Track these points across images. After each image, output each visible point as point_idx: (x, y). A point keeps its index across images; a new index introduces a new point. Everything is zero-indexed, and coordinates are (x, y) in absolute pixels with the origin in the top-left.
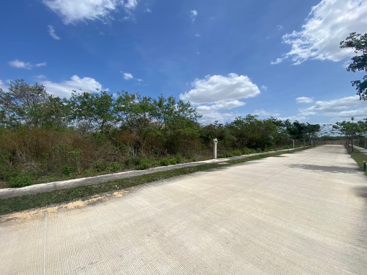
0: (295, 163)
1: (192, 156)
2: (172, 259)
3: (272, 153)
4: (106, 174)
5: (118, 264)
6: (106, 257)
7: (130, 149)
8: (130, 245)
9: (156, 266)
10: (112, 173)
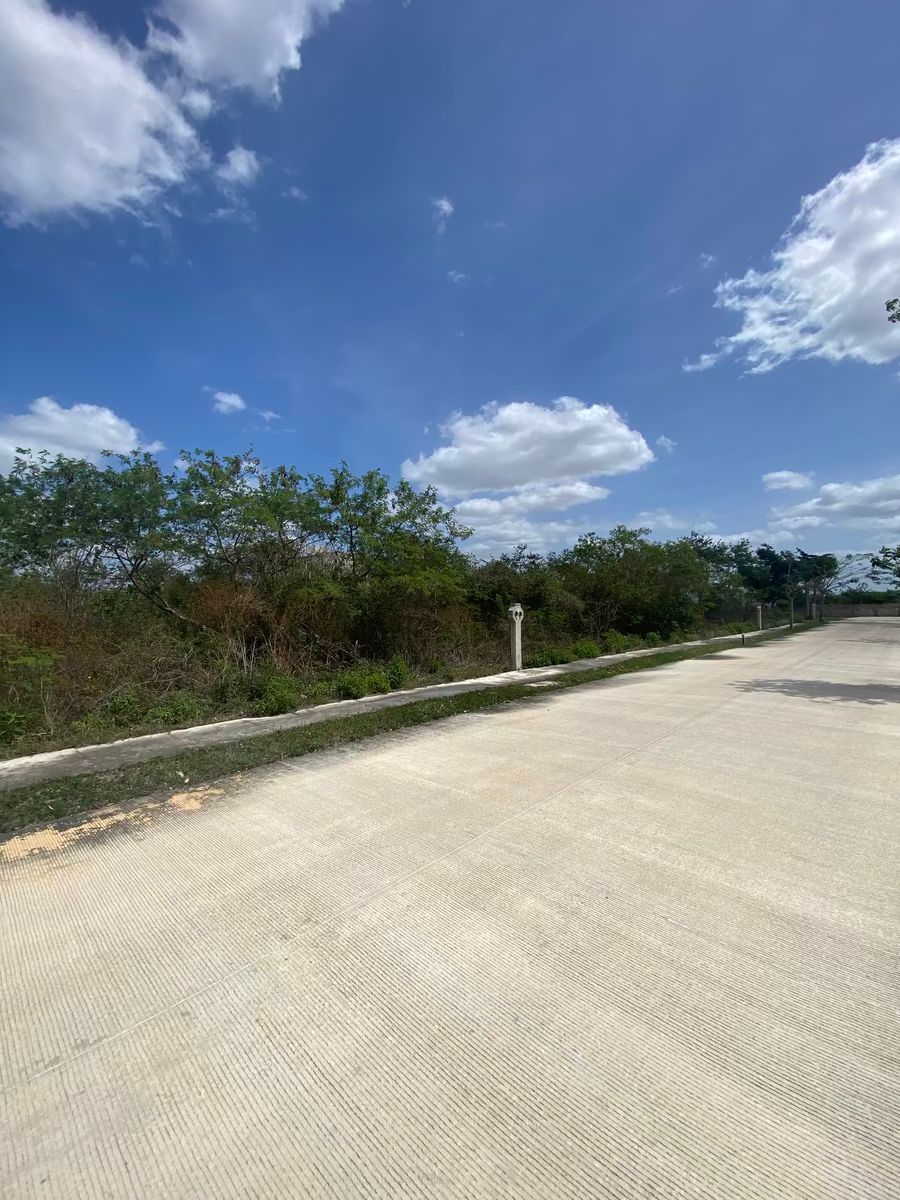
0: (763, 675)
1: (443, 664)
2: (359, 1013)
3: (695, 647)
4: (146, 734)
5: (176, 1042)
6: (132, 1021)
7: (233, 646)
8: (219, 975)
9: (305, 1038)
10: (168, 730)
